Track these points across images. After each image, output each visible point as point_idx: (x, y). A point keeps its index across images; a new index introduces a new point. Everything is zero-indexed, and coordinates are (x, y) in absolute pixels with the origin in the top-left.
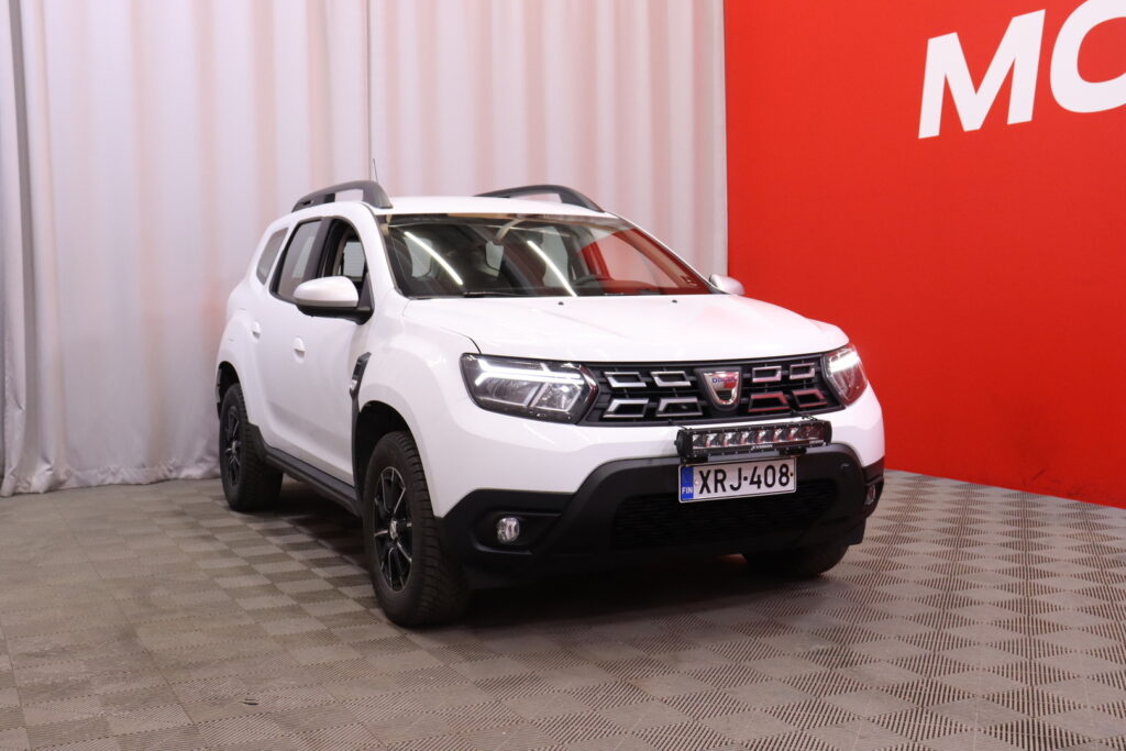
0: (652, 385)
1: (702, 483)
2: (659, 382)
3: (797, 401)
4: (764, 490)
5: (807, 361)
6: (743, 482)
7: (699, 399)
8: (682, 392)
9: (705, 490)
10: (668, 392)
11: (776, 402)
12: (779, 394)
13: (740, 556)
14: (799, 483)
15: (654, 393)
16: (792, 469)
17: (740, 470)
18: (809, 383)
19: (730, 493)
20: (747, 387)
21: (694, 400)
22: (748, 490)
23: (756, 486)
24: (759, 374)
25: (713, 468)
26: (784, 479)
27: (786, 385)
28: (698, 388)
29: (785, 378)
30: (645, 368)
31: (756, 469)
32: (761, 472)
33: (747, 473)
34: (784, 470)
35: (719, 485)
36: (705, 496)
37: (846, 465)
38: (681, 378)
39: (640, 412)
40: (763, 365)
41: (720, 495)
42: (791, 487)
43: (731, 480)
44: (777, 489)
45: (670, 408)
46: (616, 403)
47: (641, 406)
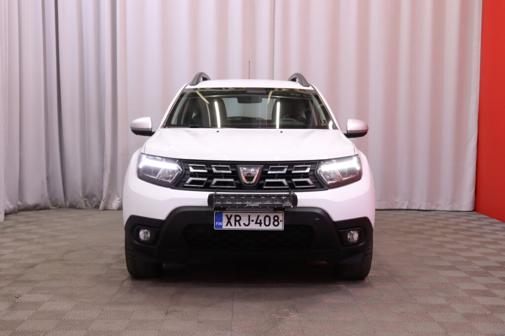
0: (210, 172)
1: (227, 221)
2: (215, 170)
3: (295, 184)
4: (263, 227)
5: (306, 164)
6: (251, 222)
7: (234, 180)
8: (226, 176)
9: (229, 224)
10: (219, 176)
11: (281, 184)
12: (284, 181)
13: (325, 263)
14: (285, 226)
15: (210, 175)
16: (281, 217)
17: (249, 216)
18: (306, 175)
19: (243, 227)
20: (264, 175)
21: (232, 180)
22: (253, 226)
23: (259, 225)
24: (272, 169)
25: (234, 214)
26: (276, 223)
27: (289, 176)
28: (235, 175)
29: (289, 172)
30: (208, 163)
31: (258, 216)
32: (262, 218)
33: (254, 218)
34: (276, 218)
35: (237, 223)
36: (229, 227)
37: (317, 219)
38: (227, 169)
39: (202, 184)
40: (278, 165)
41: (238, 227)
42: (281, 227)
43: (244, 220)
44: (272, 227)
45: (218, 183)
46: (191, 179)
47: (203, 181)
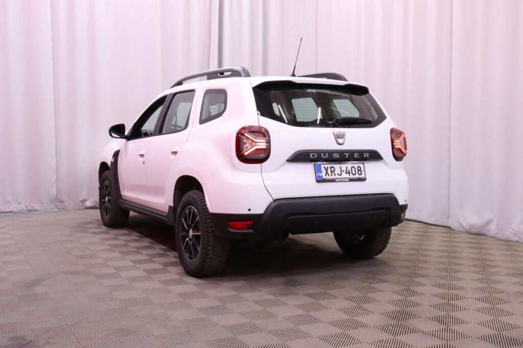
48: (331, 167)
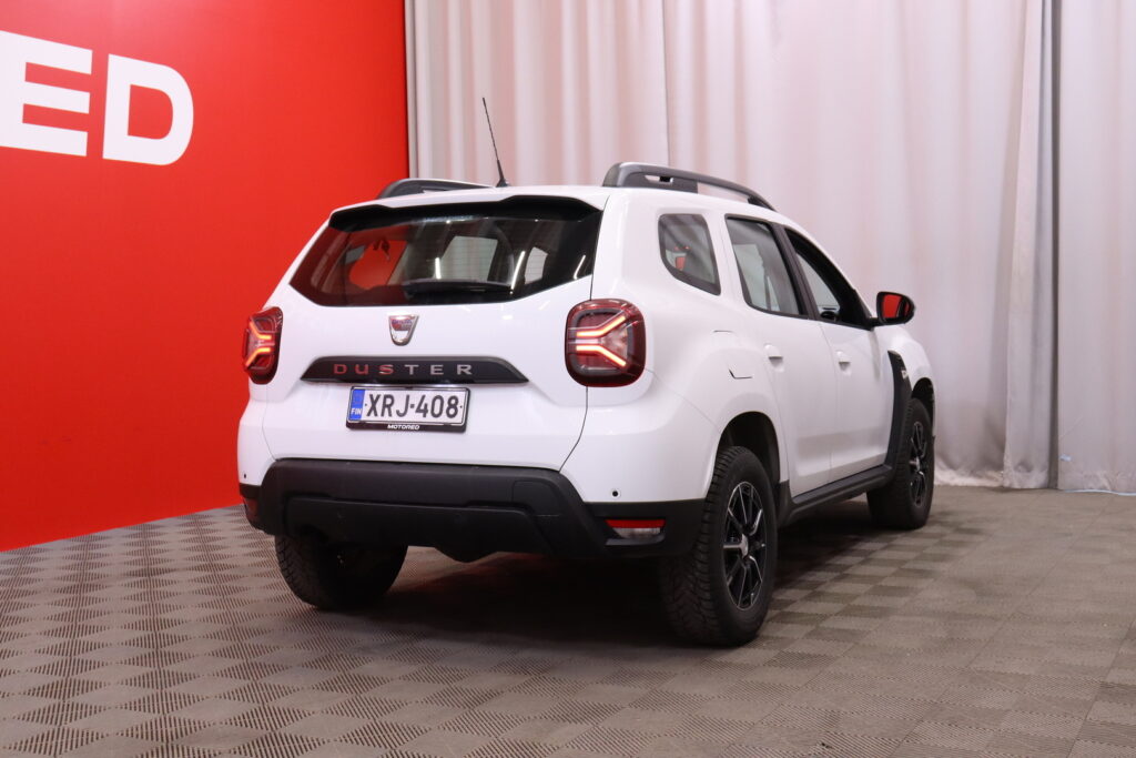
48: (386, 397)
